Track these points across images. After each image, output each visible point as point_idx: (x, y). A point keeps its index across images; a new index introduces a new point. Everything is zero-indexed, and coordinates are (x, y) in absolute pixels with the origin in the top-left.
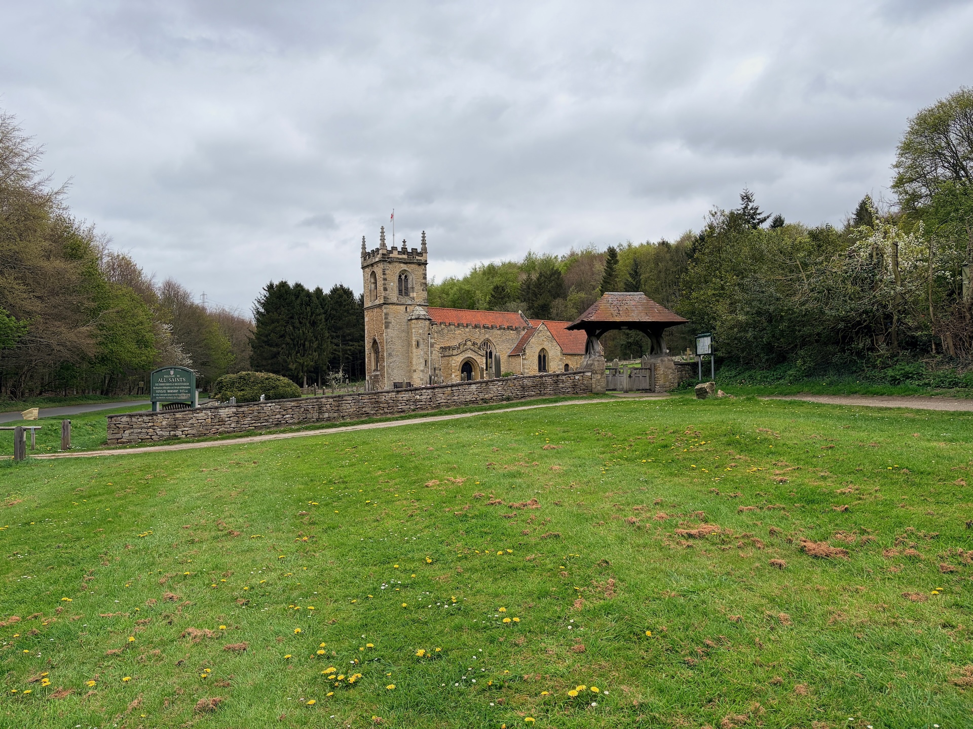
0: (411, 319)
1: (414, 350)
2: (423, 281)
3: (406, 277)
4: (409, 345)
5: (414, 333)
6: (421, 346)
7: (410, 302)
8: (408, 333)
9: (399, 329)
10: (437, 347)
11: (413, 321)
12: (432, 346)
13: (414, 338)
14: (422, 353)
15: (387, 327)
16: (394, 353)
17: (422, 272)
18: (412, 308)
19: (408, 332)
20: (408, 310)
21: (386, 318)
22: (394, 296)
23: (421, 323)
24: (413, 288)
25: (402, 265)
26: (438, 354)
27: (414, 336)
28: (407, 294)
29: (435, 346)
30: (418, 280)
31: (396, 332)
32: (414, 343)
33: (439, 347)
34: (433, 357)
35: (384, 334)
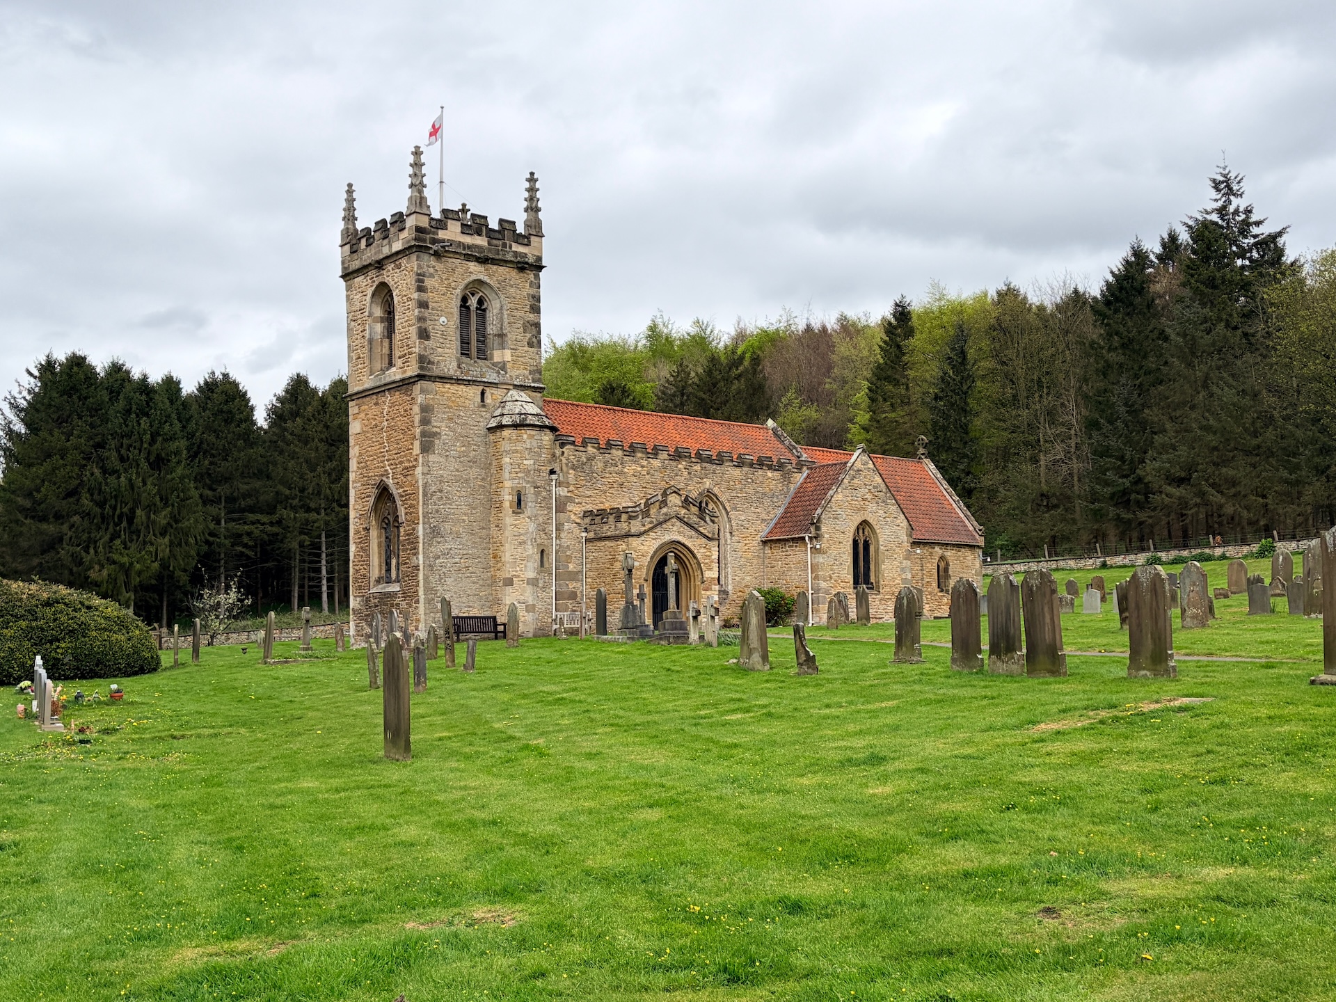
0: (501, 427)
1: (509, 519)
2: (532, 317)
3: (480, 302)
4: (493, 504)
5: (507, 468)
6: (530, 507)
7: (492, 377)
8: (487, 467)
9: (465, 454)
10: (576, 509)
11: (506, 433)
12: (561, 508)
13: (508, 484)
14: (532, 527)
15: (426, 448)
16: (447, 527)
17: (527, 290)
18: (499, 393)
19: (491, 466)
20: (488, 400)
21: (425, 421)
22: (447, 358)
23: (529, 438)
24: (501, 336)
25: (473, 266)
26: (576, 531)
27: (507, 475)
28: (483, 354)
29: (570, 507)
30: (517, 314)
31: (453, 465)
32: (508, 499)
33: (579, 509)
34: (565, 542)
35: (419, 470)
